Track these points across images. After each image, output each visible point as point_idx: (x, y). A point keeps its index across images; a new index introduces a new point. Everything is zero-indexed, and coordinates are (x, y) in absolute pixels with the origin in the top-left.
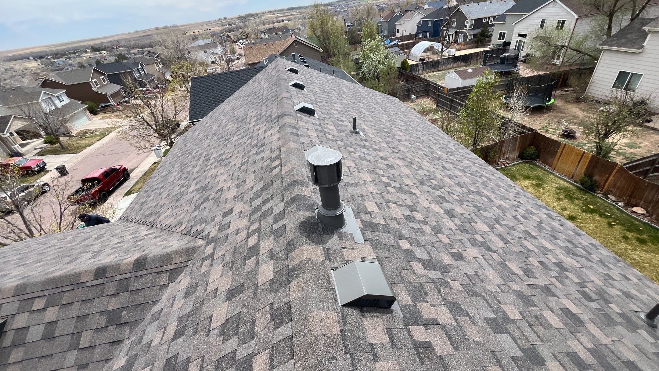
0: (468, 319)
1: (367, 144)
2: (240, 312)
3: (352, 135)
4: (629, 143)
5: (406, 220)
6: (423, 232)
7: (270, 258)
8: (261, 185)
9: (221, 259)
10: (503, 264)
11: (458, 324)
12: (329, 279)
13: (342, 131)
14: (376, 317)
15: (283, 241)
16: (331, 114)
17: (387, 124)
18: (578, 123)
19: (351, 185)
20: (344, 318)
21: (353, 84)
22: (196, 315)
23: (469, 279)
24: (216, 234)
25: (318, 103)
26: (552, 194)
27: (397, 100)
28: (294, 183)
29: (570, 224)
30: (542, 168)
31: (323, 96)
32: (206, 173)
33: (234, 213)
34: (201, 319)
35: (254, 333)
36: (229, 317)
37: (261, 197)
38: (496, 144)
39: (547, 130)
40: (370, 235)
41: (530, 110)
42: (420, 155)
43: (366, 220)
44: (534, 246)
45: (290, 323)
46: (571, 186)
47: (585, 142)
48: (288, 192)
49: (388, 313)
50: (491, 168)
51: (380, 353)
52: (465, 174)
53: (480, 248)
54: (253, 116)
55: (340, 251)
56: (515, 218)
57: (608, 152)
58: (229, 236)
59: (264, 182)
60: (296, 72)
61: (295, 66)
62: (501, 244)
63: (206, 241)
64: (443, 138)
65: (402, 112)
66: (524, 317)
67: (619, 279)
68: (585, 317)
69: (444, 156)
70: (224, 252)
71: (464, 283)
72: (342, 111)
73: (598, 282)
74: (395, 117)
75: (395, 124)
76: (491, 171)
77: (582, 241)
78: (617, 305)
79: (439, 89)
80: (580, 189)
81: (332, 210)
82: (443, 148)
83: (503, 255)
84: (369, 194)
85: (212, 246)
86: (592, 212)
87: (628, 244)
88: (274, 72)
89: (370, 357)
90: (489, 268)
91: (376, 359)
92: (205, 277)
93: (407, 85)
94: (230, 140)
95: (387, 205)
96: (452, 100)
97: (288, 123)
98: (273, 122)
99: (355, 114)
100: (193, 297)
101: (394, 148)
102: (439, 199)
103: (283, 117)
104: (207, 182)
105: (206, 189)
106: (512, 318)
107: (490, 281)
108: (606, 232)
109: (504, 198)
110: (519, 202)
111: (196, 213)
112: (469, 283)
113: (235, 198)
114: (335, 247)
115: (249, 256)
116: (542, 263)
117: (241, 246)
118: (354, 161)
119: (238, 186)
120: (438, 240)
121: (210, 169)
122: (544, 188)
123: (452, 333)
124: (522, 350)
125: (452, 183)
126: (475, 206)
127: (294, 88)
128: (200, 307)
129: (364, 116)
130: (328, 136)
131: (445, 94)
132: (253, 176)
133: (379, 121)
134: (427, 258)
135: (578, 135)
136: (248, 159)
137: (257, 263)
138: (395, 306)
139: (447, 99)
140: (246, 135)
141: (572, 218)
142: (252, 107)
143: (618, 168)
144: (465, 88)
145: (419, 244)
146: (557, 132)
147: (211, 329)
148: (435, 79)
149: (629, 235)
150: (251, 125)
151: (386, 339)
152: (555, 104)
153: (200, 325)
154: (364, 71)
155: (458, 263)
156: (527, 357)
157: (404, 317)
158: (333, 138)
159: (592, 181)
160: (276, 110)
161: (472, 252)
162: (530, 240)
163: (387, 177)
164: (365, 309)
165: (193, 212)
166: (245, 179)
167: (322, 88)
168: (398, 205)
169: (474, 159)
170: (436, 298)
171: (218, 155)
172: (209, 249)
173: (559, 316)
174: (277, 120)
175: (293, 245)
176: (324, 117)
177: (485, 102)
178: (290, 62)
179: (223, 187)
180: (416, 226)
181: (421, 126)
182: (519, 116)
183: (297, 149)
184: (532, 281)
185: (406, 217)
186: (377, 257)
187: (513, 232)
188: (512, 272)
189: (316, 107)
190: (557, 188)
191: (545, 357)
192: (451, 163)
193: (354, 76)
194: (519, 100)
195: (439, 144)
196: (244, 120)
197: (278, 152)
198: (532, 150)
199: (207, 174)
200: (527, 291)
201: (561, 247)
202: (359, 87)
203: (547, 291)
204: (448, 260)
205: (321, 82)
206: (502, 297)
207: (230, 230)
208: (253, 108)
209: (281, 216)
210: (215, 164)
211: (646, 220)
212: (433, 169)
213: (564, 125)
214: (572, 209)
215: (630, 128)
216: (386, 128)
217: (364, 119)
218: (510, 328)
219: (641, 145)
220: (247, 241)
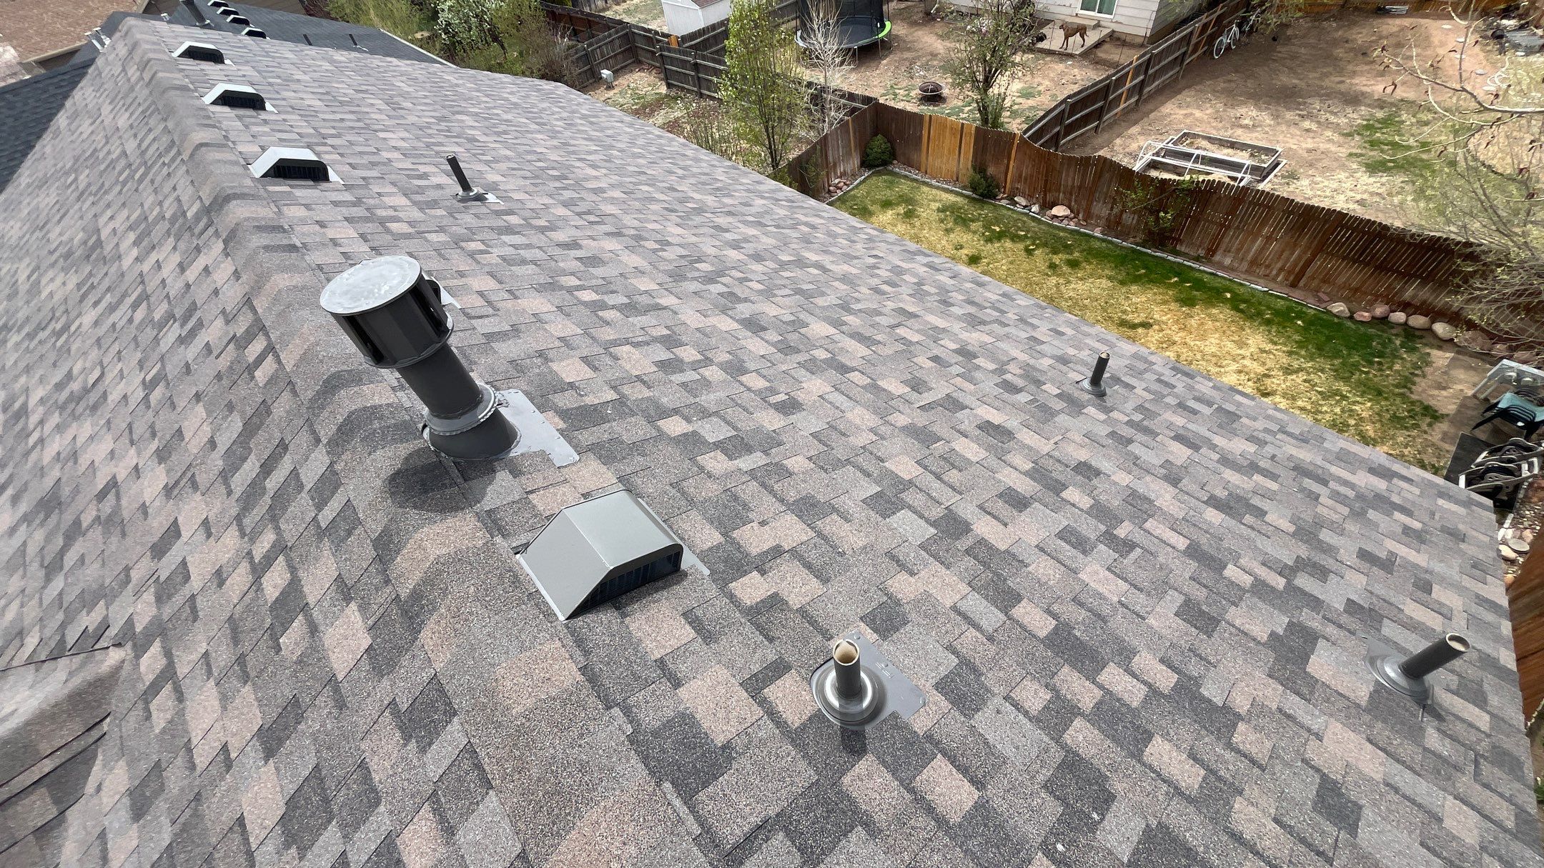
0: (835, 516)
1: (513, 220)
2: (317, 765)
3: (465, 207)
4: (1023, 89)
5: (666, 373)
6: (706, 384)
7: (344, 599)
8: (235, 425)
9: (201, 672)
10: (874, 388)
11: (820, 534)
12: (516, 576)
13: (434, 204)
14: (654, 602)
15: (361, 545)
16: (384, 164)
17: (554, 156)
18: (940, 67)
19: (501, 336)
20: (580, 642)
21: (424, 65)
22: (193, 842)
23: (820, 441)
24: (154, 611)
25: (329, 141)
26: (934, 225)
27: (561, 89)
28: (332, 385)
29: (966, 270)
30: (906, 177)
31: (339, 116)
32: (34, 456)
33: (185, 534)
34: (214, 840)
35: (374, 790)
36: (292, 792)
37: (252, 456)
38: (814, 147)
39: (895, 95)
40: (586, 437)
41: (854, 55)
42: (654, 213)
43: (569, 406)
44: (917, 331)
45: (455, 719)
46: (959, 199)
47: (960, 103)
48: (325, 414)
49: (678, 583)
50: (812, 202)
51: (682, 668)
52: (764, 229)
53: (826, 373)
54: (120, 230)
55: (524, 502)
56: (876, 290)
57: (997, 116)
58: (199, 599)
59: (242, 413)
60: (215, 57)
61: (206, 39)
62: (862, 350)
63: (129, 645)
64: (697, 160)
65: (584, 117)
66: (925, 468)
67: (1049, 339)
68: (1012, 423)
69: (710, 200)
70: (203, 648)
71: (812, 453)
72: (414, 148)
73: (1023, 357)
74: (567, 133)
75: (574, 153)
76: (812, 208)
77: (989, 295)
78: (1053, 381)
79: (659, 41)
80: (974, 199)
81: (462, 414)
82: (704, 184)
83: (869, 370)
84: (557, 343)
85: (156, 648)
86: (1000, 236)
87: (1058, 276)
88: (133, 71)
89: (666, 685)
90: (851, 404)
91: (677, 683)
92: (173, 737)
93: (580, 45)
94: (73, 328)
95: (611, 354)
96: (696, 64)
97: (247, 219)
98: (197, 231)
99: (457, 149)
100: (161, 805)
101: (589, 213)
102: (723, 301)
103: (221, 207)
104: (49, 482)
105: (60, 504)
106: (907, 477)
107: (858, 428)
108: (1025, 266)
109: (848, 258)
110: (875, 256)
111: (58, 583)
112: (822, 448)
113: (168, 491)
114: (510, 499)
115: (282, 624)
116: (935, 359)
117: (248, 608)
118: (491, 274)
119: (162, 456)
120: (742, 389)
121: (41, 441)
122: (918, 217)
123: (812, 556)
124: (933, 524)
125: (742, 257)
126: (799, 292)
127: (226, 109)
128: (196, 815)
129: (484, 149)
130: (394, 226)
131: (675, 51)
132: (200, 410)
133: (529, 152)
134: (729, 435)
135: (946, 92)
136: (163, 367)
137: (313, 629)
138: (688, 560)
139: (684, 64)
140: (125, 295)
141: (974, 260)
142: (102, 204)
143: (1017, 141)
144: (713, 27)
145: (705, 414)
146: (913, 94)
147: (254, 846)
148: (642, 17)
149: (1056, 259)
150: (127, 262)
151: (689, 633)
152: (894, 32)
153: (217, 856)
154: (449, 24)
155: (793, 418)
156: (943, 532)
157: (713, 572)
158: (411, 230)
159: (985, 178)
160: (190, 190)
161: (814, 387)
162: (908, 323)
163: (591, 288)
164: (624, 599)
165: (44, 588)
166: (176, 426)
167: (327, 93)
168: (637, 345)
169: (774, 191)
170: (767, 505)
171: (49, 387)
172: (151, 662)
173: (977, 440)
174: (205, 220)
175: (391, 541)
176: (364, 178)
177: (764, 54)
178: (179, 29)
179: (114, 477)
180: (690, 376)
181: (640, 142)
182: (837, 75)
183: (304, 287)
184: (928, 398)
185: (662, 365)
186: (620, 479)
187: (877, 319)
188: (891, 397)
189: (326, 153)
190: (939, 210)
191: (969, 517)
192: (730, 213)
193: (422, 43)
194: (826, 36)
195: (694, 175)
196: (94, 250)
197: (250, 316)
198: (879, 143)
199: (40, 460)
200: (921, 420)
201: (959, 318)
202: (449, 73)
203: (952, 404)
204: (771, 421)
205: (316, 75)
206: (883, 450)
207: (196, 583)
208: (108, 206)
209: (329, 483)
210: (55, 419)
211: (1072, 226)
212: (694, 239)
213: (920, 77)
214: (970, 241)
215: (1017, 58)
216: (553, 168)
217: (484, 158)
218: (909, 497)
219: (1040, 88)
220: (260, 589)
